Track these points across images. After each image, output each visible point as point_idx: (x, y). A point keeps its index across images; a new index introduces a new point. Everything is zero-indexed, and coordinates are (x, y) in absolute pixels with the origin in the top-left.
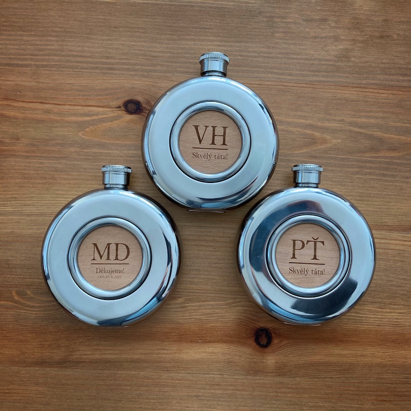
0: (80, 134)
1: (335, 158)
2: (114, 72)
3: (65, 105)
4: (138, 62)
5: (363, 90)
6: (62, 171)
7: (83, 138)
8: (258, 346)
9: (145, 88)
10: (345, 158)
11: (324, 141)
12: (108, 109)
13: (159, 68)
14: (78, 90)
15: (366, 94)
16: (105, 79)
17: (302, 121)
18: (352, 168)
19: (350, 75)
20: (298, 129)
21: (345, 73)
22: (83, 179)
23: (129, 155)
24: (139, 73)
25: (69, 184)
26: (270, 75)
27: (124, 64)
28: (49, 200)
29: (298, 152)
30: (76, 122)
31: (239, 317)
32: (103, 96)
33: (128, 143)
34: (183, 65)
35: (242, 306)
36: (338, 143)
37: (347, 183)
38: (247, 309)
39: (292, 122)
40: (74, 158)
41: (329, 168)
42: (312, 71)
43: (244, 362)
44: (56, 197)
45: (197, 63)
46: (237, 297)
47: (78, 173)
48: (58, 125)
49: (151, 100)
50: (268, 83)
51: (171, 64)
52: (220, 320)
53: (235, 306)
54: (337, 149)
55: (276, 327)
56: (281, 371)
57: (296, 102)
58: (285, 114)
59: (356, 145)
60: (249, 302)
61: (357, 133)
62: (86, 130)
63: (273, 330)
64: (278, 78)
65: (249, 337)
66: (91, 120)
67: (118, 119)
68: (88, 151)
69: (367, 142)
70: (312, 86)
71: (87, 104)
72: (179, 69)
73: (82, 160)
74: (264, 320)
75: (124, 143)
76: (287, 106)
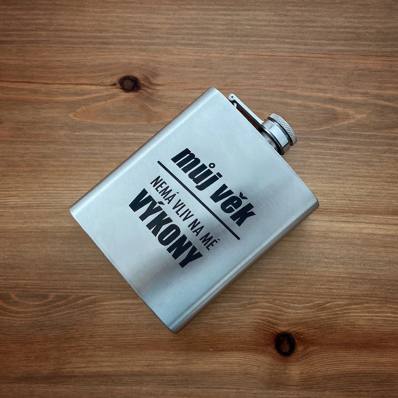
0: (71, 115)
1: (360, 135)
2: (108, 46)
3: (54, 84)
4: (135, 35)
5: (389, 59)
6: (50, 157)
7: (74, 120)
8: (279, 354)
9: (142, 63)
10: (372, 135)
11: (347, 116)
12: (102, 88)
13: (158, 41)
14: (68, 67)
15: (392, 63)
16: (99, 55)
17: (321, 95)
18: (380, 146)
19: (373, 43)
20: (318, 104)
21: (367, 41)
22: (74, 166)
23: (126, 137)
24: (135, 47)
25: (58, 171)
26: (282, 46)
27: (119, 37)
28: (36, 190)
29: (318, 129)
30: (67, 102)
31: (255, 320)
32: (96, 73)
33: (125, 124)
34: (185, 36)
35: (259, 307)
36: (363, 118)
37: (375, 164)
38: (266, 310)
39: (309, 96)
40: (64, 142)
41: (354, 147)
42: (330, 40)
43: (264, 373)
44: (44, 187)
45: (200, 34)
46: (253, 296)
47: (69, 159)
48: (46, 105)
49: (150, 76)
50: (281, 54)
51: (172, 36)
52: (234, 324)
53: (251, 308)
54: (362, 125)
55: (300, 331)
56: (308, 383)
57: (312, 74)
58: (301, 87)
59: (383, 120)
60: (267, 302)
61: (383, 107)
62: (78, 110)
63: (297, 335)
64: (292, 48)
65: (269, 344)
66: (82, 100)
67: (113, 98)
68: (80, 134)
69: (395, 116)
70: (331, 56)
71: (79, 83)
72: (180, 41)
73: (73, 144)
74: (286, 323)
75: (119, 124)
76: (303, 78)
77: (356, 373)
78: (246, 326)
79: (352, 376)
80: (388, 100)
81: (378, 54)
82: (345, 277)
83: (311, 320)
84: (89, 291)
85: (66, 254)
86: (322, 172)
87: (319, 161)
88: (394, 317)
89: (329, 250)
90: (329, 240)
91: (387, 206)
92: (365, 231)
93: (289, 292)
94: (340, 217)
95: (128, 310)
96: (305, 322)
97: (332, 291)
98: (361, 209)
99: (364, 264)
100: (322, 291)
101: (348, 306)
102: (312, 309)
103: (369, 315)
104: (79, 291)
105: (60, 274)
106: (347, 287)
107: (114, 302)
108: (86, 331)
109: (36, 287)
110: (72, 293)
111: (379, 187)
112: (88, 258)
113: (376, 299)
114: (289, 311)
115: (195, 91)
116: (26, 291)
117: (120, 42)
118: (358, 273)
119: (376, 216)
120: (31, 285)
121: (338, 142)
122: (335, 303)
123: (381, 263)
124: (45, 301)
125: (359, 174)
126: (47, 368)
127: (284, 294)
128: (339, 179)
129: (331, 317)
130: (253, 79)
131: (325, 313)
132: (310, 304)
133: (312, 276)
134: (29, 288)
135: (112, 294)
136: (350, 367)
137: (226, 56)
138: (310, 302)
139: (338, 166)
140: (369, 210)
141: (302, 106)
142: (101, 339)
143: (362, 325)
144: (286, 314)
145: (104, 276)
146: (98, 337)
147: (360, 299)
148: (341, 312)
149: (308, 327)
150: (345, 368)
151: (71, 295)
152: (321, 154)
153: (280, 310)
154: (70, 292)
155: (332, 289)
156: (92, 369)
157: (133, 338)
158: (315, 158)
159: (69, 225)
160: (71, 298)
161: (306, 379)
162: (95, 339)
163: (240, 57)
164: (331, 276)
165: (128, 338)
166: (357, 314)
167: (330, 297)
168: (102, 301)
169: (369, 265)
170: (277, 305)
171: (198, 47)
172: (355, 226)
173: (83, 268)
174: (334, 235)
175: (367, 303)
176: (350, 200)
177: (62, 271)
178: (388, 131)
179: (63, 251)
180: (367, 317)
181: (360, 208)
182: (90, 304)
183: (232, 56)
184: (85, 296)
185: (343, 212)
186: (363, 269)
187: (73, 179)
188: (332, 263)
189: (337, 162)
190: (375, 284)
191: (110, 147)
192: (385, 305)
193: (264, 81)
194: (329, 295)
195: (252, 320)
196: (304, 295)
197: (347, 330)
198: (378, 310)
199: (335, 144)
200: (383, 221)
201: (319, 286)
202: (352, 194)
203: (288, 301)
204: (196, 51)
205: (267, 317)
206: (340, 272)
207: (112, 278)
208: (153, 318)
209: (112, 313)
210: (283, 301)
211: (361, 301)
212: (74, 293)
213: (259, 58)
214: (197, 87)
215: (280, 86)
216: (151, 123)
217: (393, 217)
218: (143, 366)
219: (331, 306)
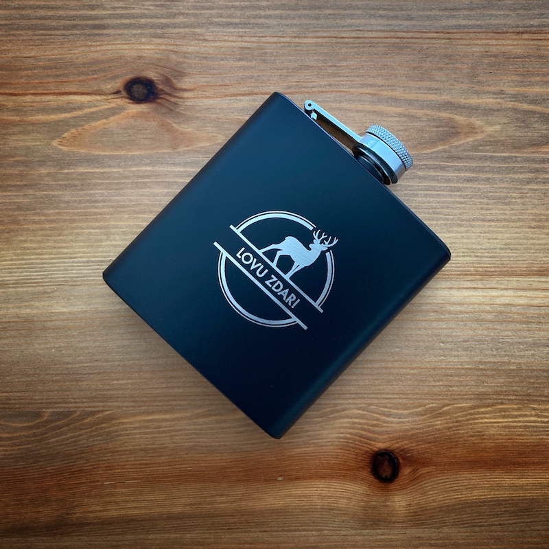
0: (55, 143)
1: (491, 157)
2: (105, 32)
3: (26, 94)
4: (146, 12)
5: (536, 37)
6: (28, 209)
7: (61, 150)
8: (377, 481)
9: (160, 56)
10: (509, 157)
11: (472, 130)
12: (98, 98)
13: (181, 19)
14: (45, 68)
15: (540, 43)
16: (91, 46)
17: (433, 97)
18: (521, 173)
19: (511, 13)
20: (429, 112)
21: (503, 10)
22: (65, 221)
23: (141, 174)
24: (146, 31)
25: (42, 230)
26: (373, 21)
27: (121, 16)
28: (12, 260)
29: (429, 151)
30: (47, 123)
31: (342, 435)
32: (89, 75)
33: (137, 153)
34: (222, 11)
35: (348, 417)
36: (496, 131)
37: (513, 200)
38: (356, 420)
39: (415, 101)
40: (48, 184)
41: (482, 176)
42: (445, 9)
43: (356, 508)
44: (24, 254)
45: (246, 7)
46: (338, 401)
47: (57, 211)
48: (15, 130)
49: (173, 76)
50: (370, 35)
51: (202, 12)
52: (312, 441)
53: (335, 418)
54: (495, 141)
55: (406, 447)
56: (418, 518)
57: (420, 64)
58: (403, 87)
59: (525, 134)
60: (359, 409)
61: (526, 112)
62: (65, 135)
63: (402, 453)
64: (387, 25)
65: (361, 467)
66: (70, 118)
67: (117, 114)
68: (70, 171)
69: (544, 127)
70: (447, 36)
71: (63, 91)
72: (216, 20)
73: (62, 187)
74: (385, 437)
75: (129, 153)
76: (406, 72)
77: (485, 502)
78: (330, 443)
79: (480, 506)
80: (533, 102)
81: (520, 29)
82: (470, 369)
83: (421, 431)
84: (100, 404)
85: (63, 352)
86: (435, 216)
87: (431, 200)
88: (538, 422)
89: (446, 331)
90: (447, 316)
91: (530, 263)
92: (498, 301)
93: (388, 394)
94: (462, 283)
95: (158, 428)
96: (413, 435)
97: (451, 389)
98: (493, 269)
99: (497, 349)
100: (436, 390)
101: (474, 409)
102: (422, 415)
103: (503, 420)
104: (85, 405)
105: (57, 381)
106: (473, 383)
107: (138, 418)
108: (100, 461)
109: (23, 401)
110: (76, 408)
111: (519, 235)
112: (94, 358)
113: (514, 397)
114: (389, 419)
115: (242, 98)
116: (9, 408)
117: (123, 24)
118: (489, 362)
119: (515, 279)
120: (15, 399)
121: (459, 170)
122: (455, 406)
123: (521, 346)
124: (38, 421)
125: (489, 217)
126: (47, 514)
127: (383, 396)
128: (461, 226)
129: (450, 425)
130: (329, 76)
131: (441, 420)
132: (420, 409)
133: (422, 369)
134: (12, 404)
135: (134, 406)
136: (477, 494)
137: (288, 40)
138: (420, 406)
139: (459, 206)
140: (505, 269)
141: (405, 116)
142: (123, 470)
143: (494, 435)
144: (385, 425)
145: (121, 382)
146: (118, 469)
147: (490, 399)
148: (464, 418)
149: (418, 441)
150: (469, 495)
151: (75, 412)
152: (434, 189)
153: (378, 420)
154: (73, 407)
155: (451, 386)
156: (113, 512)
157: (168, 467)
158: (426, 195)
159: (65, 310)
160: (76, 415)
161: (416, 512)
162: (114, 471)
163: (308, 40)
164: (449, 369)
165: (161, 468)
166: (486, 420)
167: (449, 397)
168: (121, 418)
169: (504, 350)
170: (374, 412)
171: (246, 28)
172: (484, 294)
173: (90, 371)
174: (453, 308)
175: (502, 404)
176: (477, 256)
177: (59, 378)
178: (533, 151)
179: (58, 348)
180: (500, 424)
181: (491, 267)
182: (103, 423)
183: (297, 40)
184: (94, 412)
185: (466, 275)
186: (495, 355)
187: (65, 241)
188: (451, 350)
189: (457, 200)
190: (513, 376)
191: (117, 189)
192: (526, 405)
193: (346, 79)
194: (447, 395)
195: (338, 435)
196: (411, 396)
197: (473, 443)
198: (516, 413)
199: (454, 173)
200: (525, 285)
201: (433, 383)
202: (479, 247)
203: (388, 405)
204: (241, 34)
205: (359, 429)
206: (462, 362)
207: (132, 384)
208: (195, 438)
209: (136, 434)
210: (380, 407)
211: (492, 401)
212: (80, 407)
213: (339, 43)
214: (245, 91)
215: (371, 85)
216: (177, 150)
217: (539, 280)
218: (185, 505)
219: (449, 409)
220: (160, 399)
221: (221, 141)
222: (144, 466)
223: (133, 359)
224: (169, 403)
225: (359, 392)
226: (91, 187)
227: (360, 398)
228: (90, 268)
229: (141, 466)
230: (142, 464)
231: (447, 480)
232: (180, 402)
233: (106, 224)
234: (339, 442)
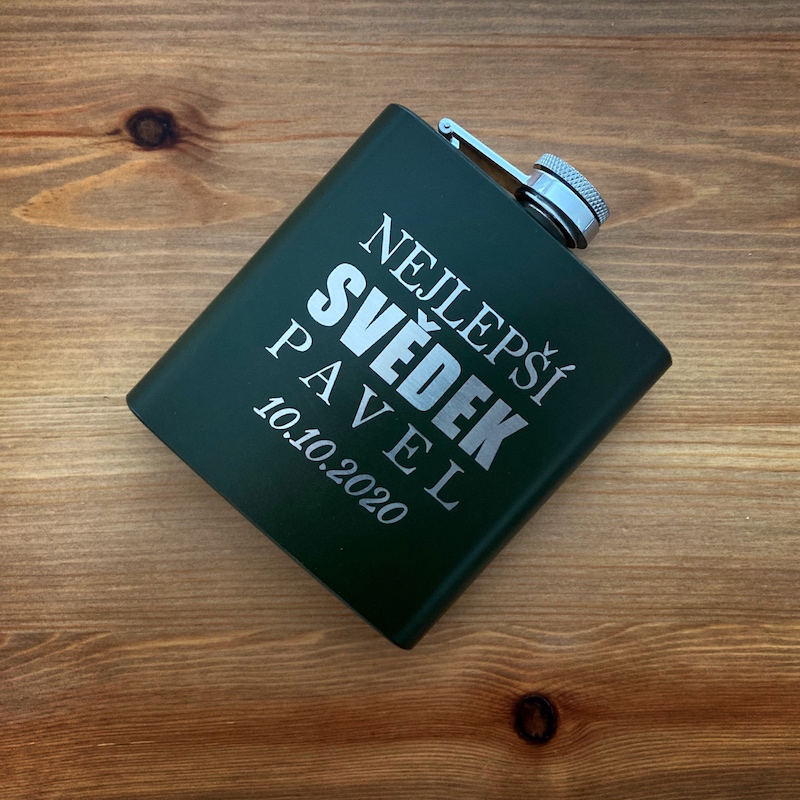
0: (17, 213)
1: (705, 236)
2: (94, 35)
5: (778, 45)
7: (26, 223)
8: (523, 741)
9: (182, 75)
10: (733, 237)
11: (676, 193)
12: (86, 141)
13: (215, 16)
15: (783, 56)
16: (73, 58)
17: (613, 141)
18: (751, 261)
19: (738, 7)
20: (608, 165)
22: (33, 335)
23: (153, 262)
24: (162, 35)
26: (519, 20)
27: (120, 11)
29: (606, 227)
30: (4, 181)
31: (468, 671)
32: (70, 105)
33: (147, 228)
34: (281, 3)
35: (478, 642)
36: (713, 196)
37: (740, 305)
38: (491, 648)
39: (585, 147)
40: (7, 278)
41: (691, 266)
42: (635, 2)
43: (490, 783)
46: (462, 618)
47: (20, 320)
49: (202, 106)
50: (516, 41)
51: (249, 4)
52: (422, 680)
53: (458, 645)
54: (711, 211)
55: (568, 689)
57: (594, 89)
58: (567, 124)
59: (759, 200)
60: (495, 630)
61: (760, 166)
62: (33, 200)
63: (561, 698)
64: (543, 26)
66: (40, 173)
67: (114, 166)
68: (42, 257)
69: (789, 189)
70: (637, 44)
71: (28, 130)
72: (271, 17)
73: (28, 283)
74: (536, 673)
75: (134, 229)
76: (571, 102)
77: (690, 773)
78: (449, 684)
79: (682, 780)
80: (772, 149)
81: (751, 34)
82: (669, 568)
83: (591, 664)
84: (91, 622)
85: (33, 541)
88: (774, 651)
89: (632, 509)
90: (633, 485)
91: (764, 404)
92: (713, 462)
93: (541, 606)
94: (658, 434)
95: (181, 660)
96: (579, 670)
97: (638, 599)
98: (706, 413)
99: (711, 538)
100: (614, 600)
101: (674, 630)
102: (594, 640)
103: (720, 648)
104: (68, 624)
105: (21, 587)
106: (672, 589)
107: (150, 645)
110: (53, 628)
111: (747, 360)
112: (81, 550)
113: (738, 613)
114: (542, 646)
115: (312, 141)
117: (124, 24)
118: (699, 558)
119: (740, 428)
121: (654, 257)
122: (646, 625)
123: (749, 533)
125: (701, 331)
127: (533, 610)
129: (636, 656)
131: (624, 648)
132: (590, 631)
133: (593, 568)
135: (144, 626)
136: (674, 763)
137: (385, 49)
138: (591, 626)
139: (655, 313)
140: (724, 413)
142: (126, 725)
143: (705, 670)
144: (536, 655)
145: (123, 588)
146: (119, 723)
147: (700, 615)
148: (659, 645)
149: (586, 681)
150: (666, 764)
151: (52, 634)
153: (524, 647)
154: (48, 628)
155: (639, 595)
156: (111, 790)
157: (197, 721)
159: (34, 476)
160: (53, 639)
161: (583, 790)
162: (114, 726)
163: (417, 50)
164: (636, 568)
165: (186, 722)
166: (694, 648)
167: (636, 612)
168: (123, 643)
169: (722, 538)
170: (518, 635)
171: (317, 30)
172: (692, 451)
173: (75, 572)
174: (643, 474)
175: (718, 622)
176: (681, 393)
177: (26, 581)
178: (770, 226)
179: (24, 535)
180: (715, 654)
182: (96, 652)
183: (399, 50)
184: (81, 634)
185: (663, 421)
186: (708, 547)
187: (34, 368)
188: (639, 538)
189: (651, 304)
190: (736, 579)
191: (115, 286)
192: (755, 625)
193: (476, 111)
194: (632, 609)
195: (461, 671)
196: (575, 611)
197: (674, 683)
198: (740, 637)
199: (646, 261)
200: (756, 437)
201: (610, 590)
202: (685, 378)
203: (541, 624)
204: (310, 40)
205: (494, 661)
206: (656, 558)
207: (141, 591)
208: (239, 675)
209: (146, 668)
210: (529, 627)
211: (704, 618)
212: (59, 628)
213: (464, 55)
214: (316, 130)
215: (517, 123)
216: (209, 224)
217: (778, 429)
218: (224, 779)
219: (635, 631)
220: (184, 614)
221: (278, 210)
222: (160, 719)
223: (143, 553)
224: (198, 621)
225: (495, 603)
226: (73, 282)
227: (497, 614)
228: (72, 409)
229: (155, 719)
230: (157, 716)
231: (633, 740)
232: (215, 620)
233: (98, 340)
234: (465, 681)
